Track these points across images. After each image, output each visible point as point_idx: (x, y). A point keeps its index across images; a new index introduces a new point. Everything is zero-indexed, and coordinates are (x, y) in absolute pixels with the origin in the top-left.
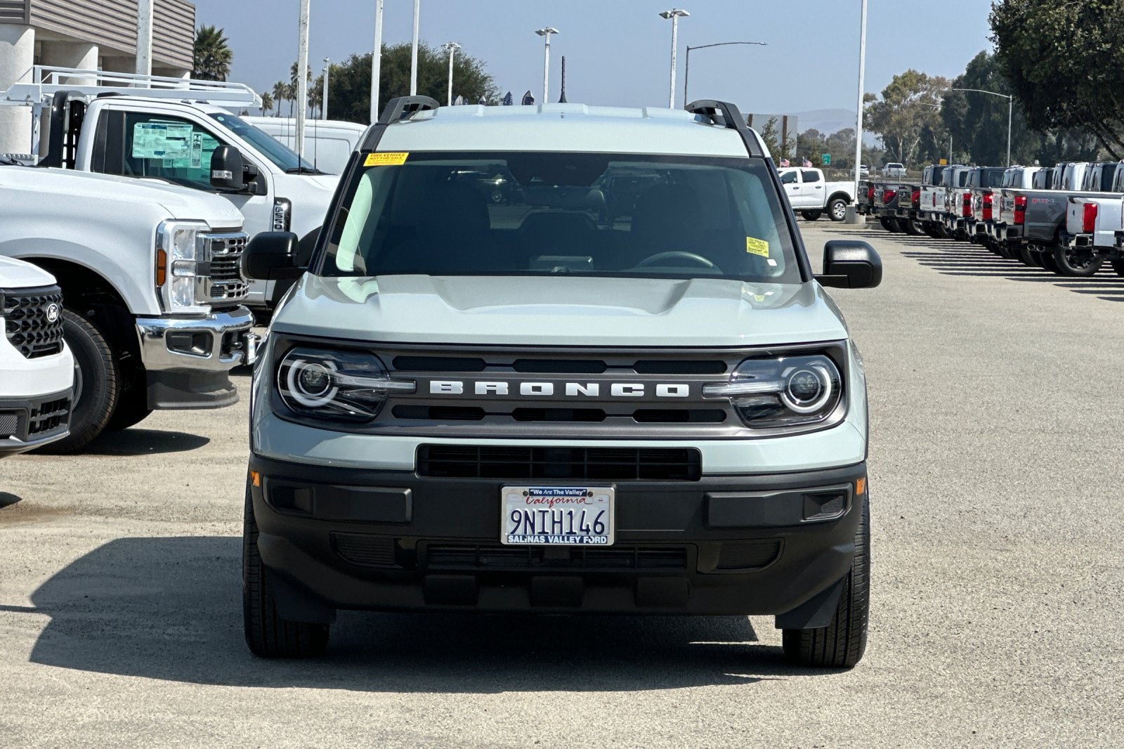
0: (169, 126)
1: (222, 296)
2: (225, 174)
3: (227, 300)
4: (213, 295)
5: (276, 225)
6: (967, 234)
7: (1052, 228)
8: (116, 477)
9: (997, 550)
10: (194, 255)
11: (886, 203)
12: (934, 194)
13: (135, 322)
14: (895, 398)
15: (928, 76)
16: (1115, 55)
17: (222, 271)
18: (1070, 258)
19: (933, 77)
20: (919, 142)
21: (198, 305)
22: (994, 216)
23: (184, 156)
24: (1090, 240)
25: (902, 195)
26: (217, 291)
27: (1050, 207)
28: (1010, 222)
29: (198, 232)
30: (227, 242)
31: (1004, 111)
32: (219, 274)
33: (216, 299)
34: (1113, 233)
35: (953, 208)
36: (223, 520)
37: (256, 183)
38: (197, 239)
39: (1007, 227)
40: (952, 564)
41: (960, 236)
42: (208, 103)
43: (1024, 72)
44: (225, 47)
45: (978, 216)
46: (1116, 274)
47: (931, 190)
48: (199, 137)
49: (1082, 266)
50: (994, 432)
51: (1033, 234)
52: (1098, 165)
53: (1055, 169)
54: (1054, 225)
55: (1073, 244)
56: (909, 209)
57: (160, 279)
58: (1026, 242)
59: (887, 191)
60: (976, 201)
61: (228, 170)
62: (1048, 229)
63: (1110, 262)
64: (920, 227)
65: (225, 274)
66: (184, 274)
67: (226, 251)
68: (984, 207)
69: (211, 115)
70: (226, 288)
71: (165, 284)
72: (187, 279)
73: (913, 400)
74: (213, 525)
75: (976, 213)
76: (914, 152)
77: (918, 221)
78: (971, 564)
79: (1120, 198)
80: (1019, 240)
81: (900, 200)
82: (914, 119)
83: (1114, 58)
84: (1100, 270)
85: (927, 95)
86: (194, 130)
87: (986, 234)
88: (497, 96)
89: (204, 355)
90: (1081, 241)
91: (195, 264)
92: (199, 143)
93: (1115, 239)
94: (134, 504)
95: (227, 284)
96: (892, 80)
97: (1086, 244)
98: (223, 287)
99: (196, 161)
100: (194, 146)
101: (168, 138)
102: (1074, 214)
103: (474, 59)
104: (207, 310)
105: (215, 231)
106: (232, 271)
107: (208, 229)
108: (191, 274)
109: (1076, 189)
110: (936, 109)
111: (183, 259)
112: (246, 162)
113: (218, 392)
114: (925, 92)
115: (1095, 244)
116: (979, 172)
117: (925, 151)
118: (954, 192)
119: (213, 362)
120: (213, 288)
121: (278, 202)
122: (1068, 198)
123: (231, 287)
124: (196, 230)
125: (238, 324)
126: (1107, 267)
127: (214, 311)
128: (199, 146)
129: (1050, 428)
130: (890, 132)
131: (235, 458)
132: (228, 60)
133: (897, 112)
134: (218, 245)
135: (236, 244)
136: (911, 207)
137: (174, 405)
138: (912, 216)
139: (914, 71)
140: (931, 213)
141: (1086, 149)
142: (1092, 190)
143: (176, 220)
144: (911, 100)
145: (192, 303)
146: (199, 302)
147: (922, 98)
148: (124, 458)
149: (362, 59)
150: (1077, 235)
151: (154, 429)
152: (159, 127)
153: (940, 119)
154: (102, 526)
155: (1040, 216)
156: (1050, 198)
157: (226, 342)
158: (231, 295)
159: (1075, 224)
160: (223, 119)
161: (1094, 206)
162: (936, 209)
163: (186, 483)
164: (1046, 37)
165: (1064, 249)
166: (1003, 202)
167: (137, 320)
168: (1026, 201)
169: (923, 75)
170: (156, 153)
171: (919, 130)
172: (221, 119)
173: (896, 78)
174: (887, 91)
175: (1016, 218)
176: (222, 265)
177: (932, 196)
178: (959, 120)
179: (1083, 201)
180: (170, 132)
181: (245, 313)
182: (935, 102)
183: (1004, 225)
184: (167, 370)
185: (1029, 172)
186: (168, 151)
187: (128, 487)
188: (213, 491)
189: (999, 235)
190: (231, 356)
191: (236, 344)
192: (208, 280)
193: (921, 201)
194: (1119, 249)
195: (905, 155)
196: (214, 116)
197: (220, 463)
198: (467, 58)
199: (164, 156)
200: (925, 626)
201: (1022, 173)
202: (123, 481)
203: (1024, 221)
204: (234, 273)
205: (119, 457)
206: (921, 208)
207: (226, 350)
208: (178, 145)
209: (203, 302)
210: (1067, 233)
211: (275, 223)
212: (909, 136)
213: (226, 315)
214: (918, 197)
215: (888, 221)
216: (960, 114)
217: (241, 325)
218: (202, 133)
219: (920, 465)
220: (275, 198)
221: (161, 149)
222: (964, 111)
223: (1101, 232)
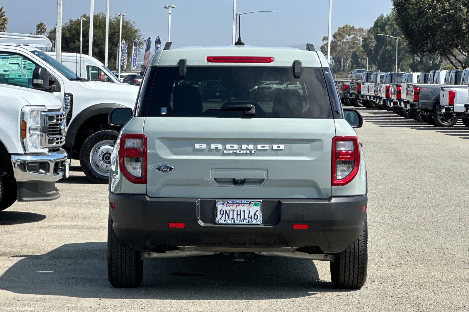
0: (10, 57)
1: (53, 143)
2: (40, 81)
3: (56, 146)
4: (49, 143)
5: (66, 107)
6: (388, 107)
7: (432, 103)
8: (5, 236)
9: (462, 268)
10: (40, 123)
11: (344, 91)
12: (368, 86)
13: (11, 157)
14: (379, 190)
15: (355, 27)
16: (456, 16)
17: (53, 131)
18: (442, 118)
19: (358, 28)
20: (351, 61)
21: (42, 148)
22: (402, 97)
23: (18, 72)
24: (452, 109)
25: (352, 87)
26: (51, 141)
27: (431, 92)
28: (411, 100)
29: (41, 112)
30: (55, 117)
31: (393, 44)
32: (52, 133)
33: (51, 145)
34: (464, 105)
35: (380, 93)
36: (68, 258)
37: (55, 86)
38: (41, 115)
39: (410, 103)
40: (443, 276)
41: (384, 107)
42: (29, 46)
43: (410, 25)
44: (4, 16)
45: (394, 97)
46: (464, 126)
47: (366, 85)
48: (26, 63)
49: (447, 122)
50: (436, 207)
51: (423, 106)
52: (453, 71)
53: (430, 73)
54: (433, 101)
55: (443, 111)
56: (356, 94)
57: (23, 136)
58: (420, 110)
59: (344, 85)
60: (393, 91)
61: (41, 79)
62: (430, 104)
63: (461, 120)
64: (361, 103)
65: (55, 132)
66: (35, 133)
67: (55, 121)
68: (397, 93)
69: (31, 51)
70: (55, 139)
71: (26, 137)
72: (36, 135)
73: (389, 191)
74: (64, 261)
75: (393, 96)
76: (349, 65)
77: (360, 100)
78: (452, 276)
79: (467, 88)
80: (416, 110)
81: (351, 90)
82: (349, 49)
83: (455, 17)
84: (457, 123)
85: (355, 36)
86: (23, 60)
87: (398, 106)
88: (142, 39)
89: (45, 174)
90: (447, 109)
91: (40, 127)
92: (26, 66)
93: (465, 108)
94: (20, 250)
95: (56, 137)
96: (338, 29)
97: (450, 111)
98: (54, 139)
99: (24, 75)
100: (23, 67)
101: (10, 63)
102: (444, 96)
103: (131, 21)
104: (46, 151)
105: (50, 111)
106: (58, 131)
107: (47, 110)
108: (38, 133)
109: (441, 84)
110: (360, 44)
111: (34, 125)
112: (50, 75)
113: (51, 192)
114: (354, 36)
115: (454, 111)
116: (390, 75)
117: (354, 65)
118: (380, 85)
119: (49, 177)
120: (49, 140)
121: (66, 95)
122: (440, 88)
123: (58, 139)
124: (41, 110)
125: (61, 158)
126: (460, 123)
127: (50, 151)
128: (26, 67)
129: (463, 205)
130: (336, 55)
131: (62, 225)
132: (6, 22)
133: (340, 46)
134: (51, 118)
135: (60, 117)
136: (356, 93)
137: (30, 199)
138: (357, 97)
139: (348, 25)
140: (367, 96)
141: (435, 63)
142: (450, 84)
143: (30, 105)
144: (347, 39)
145: (39, 147)
146: (43, 147)
147: (353, 38)
148: (6, 226)
149: (75, 22)
150: (446, 106)
151: (15, 211)
152: (6, 58)
153: (362, 49)
154: (8, 262)
155: (426, 97)
156: (431, 88)
157: (55, 167)
158: (57, 143)
159: (444, 101)
160: (37, 54)
161: (454, 92)
162: (369, 94)
163: (42, 239)
164: (421, 7)
165: (438, 114)
166: (407, 90)
167: (12, 156)
168: (419, 90)
169: (352, 27)
170: (4, 71)
171: (351, 54)
172: (36, 53)
173: (340, 29)
174: (335, 35)
175: (415, 97)
176: (53, 128)
177: (367, 88)
178: (371, 49)
179: (448, 89)
180: (11, 60)
181: (63, 152)
182: (359, 40)
183: (408, 102)
184: (27, 181)
185: (415, 75)
186: (10, 70)
187: (14, 241)
188: (57, 243)
189: (406, 107)
190: (58, 174)
191: (61, 168)
192: (47, 136)
193: (361, 90)
194: (467, 113)
195: (344, 66)
196: (33, 52)
197: (55, 228)
198: (127, 20)
199: (8, 72)
200: (443, 309)
201: (412, 75)
202: (10, 238)
203: (418, 100)
204: (58, 132)
205: (3, 226)
206: (362, 93)
207: (56, 171)
208: (15, 67)
209: (44, 147)
210: (440, 106)
211: (65, 106)
212: (346, 57)
213: (55, 153)
214: (360, 88)
215: (344, 100)
216: (371, 46)
217: (62, 159)
218: (27, 61)
219: (406, 225)
220: (65, 93)
221: (7, 69)
222: (374, 44)
223: (457, 105)
